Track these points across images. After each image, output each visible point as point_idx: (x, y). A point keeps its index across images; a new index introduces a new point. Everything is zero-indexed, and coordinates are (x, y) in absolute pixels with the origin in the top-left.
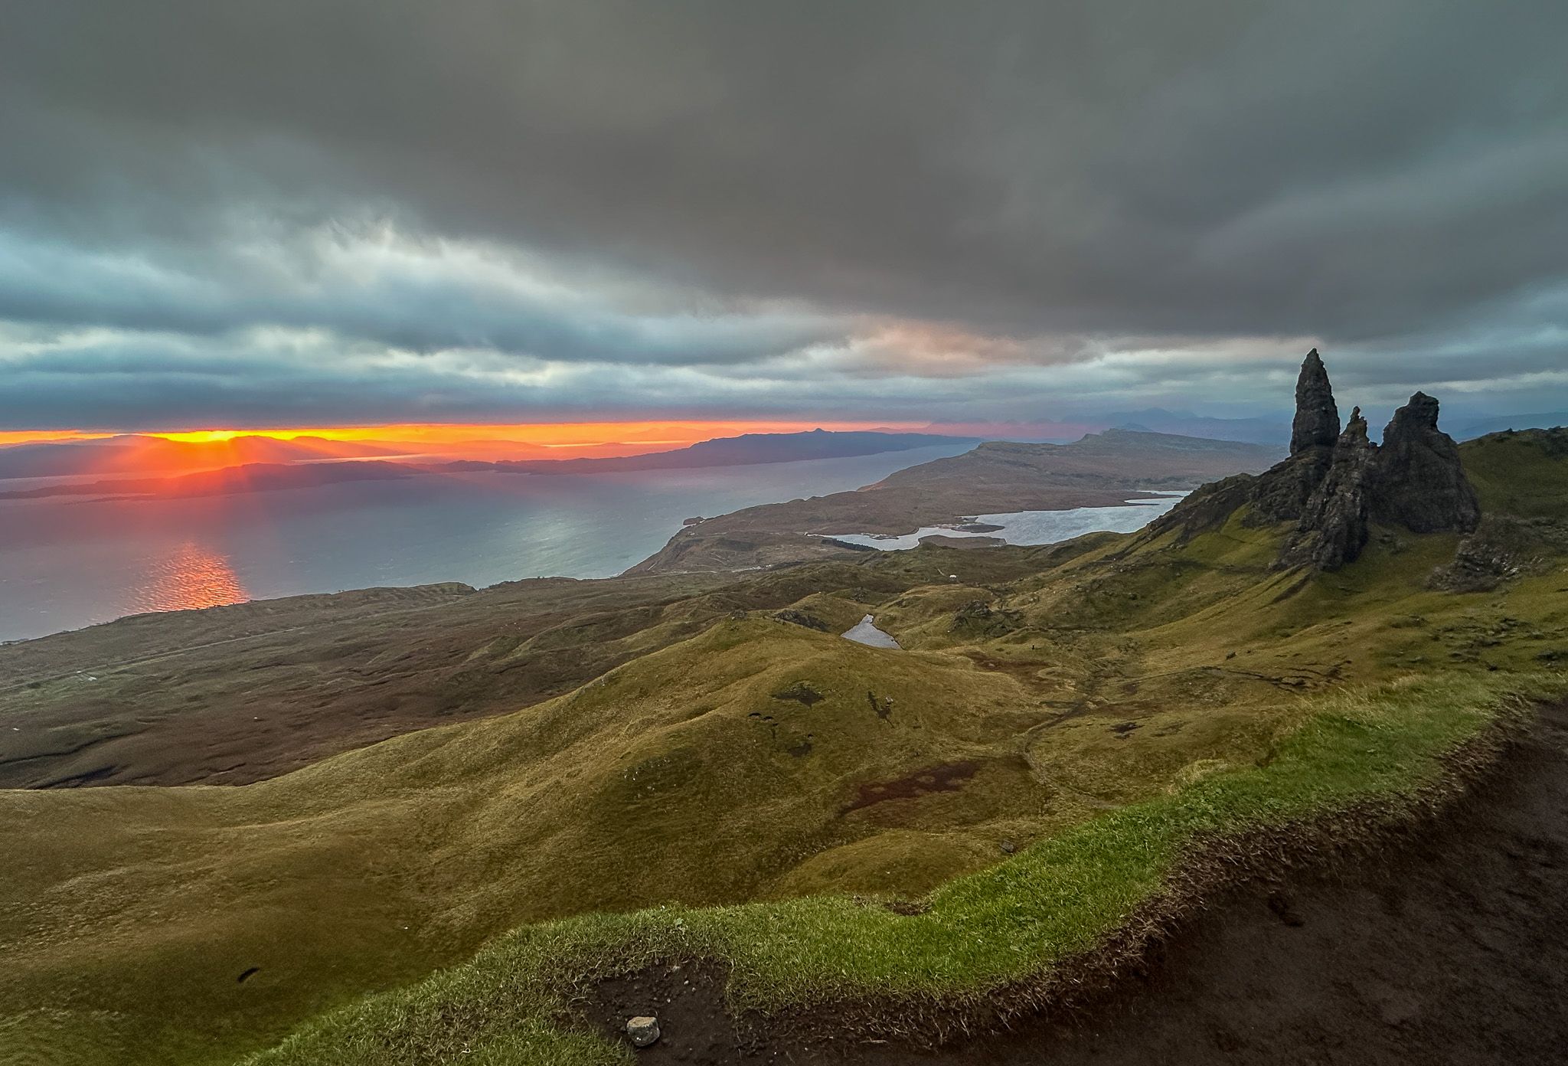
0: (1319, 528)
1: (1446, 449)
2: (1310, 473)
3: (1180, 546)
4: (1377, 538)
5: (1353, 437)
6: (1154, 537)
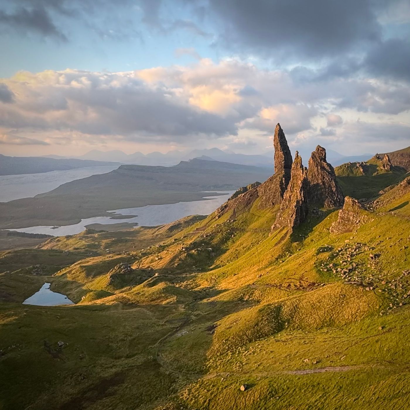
1: (330, 170)
2: (284, 182)
3: (232, 221)
4: (311, 211)
5: (297, 165)
6: (219, 217)
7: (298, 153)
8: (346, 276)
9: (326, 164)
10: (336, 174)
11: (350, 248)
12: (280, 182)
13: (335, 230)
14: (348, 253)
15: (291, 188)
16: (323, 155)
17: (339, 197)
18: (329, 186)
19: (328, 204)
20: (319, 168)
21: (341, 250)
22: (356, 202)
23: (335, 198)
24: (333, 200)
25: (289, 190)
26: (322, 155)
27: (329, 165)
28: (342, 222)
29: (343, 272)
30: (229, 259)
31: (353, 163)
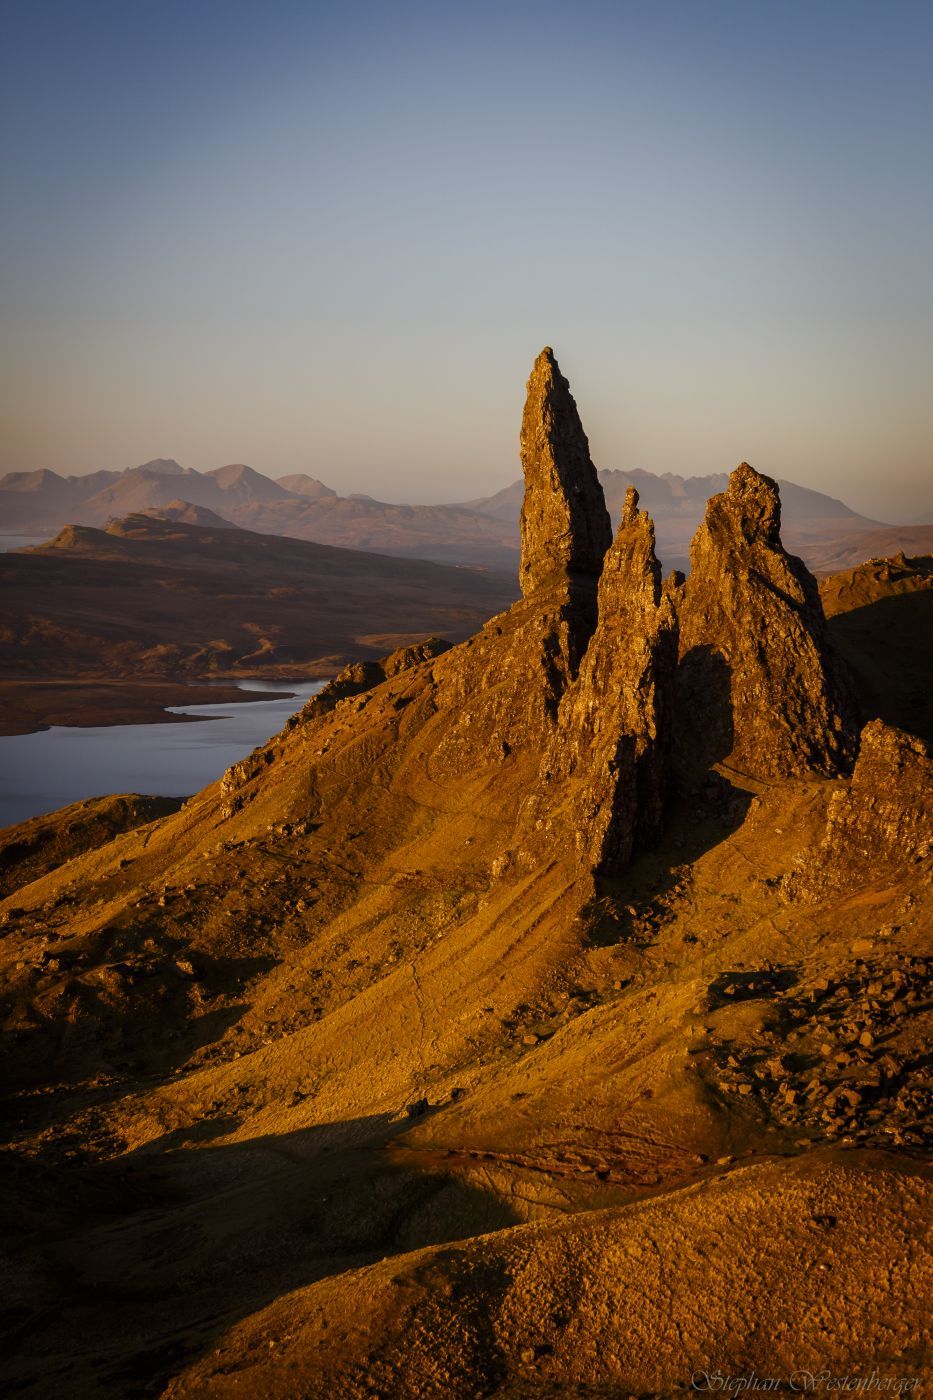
2: (563, 642)
3: (301, 829)
4: (694, 791)
5: (630, 557)
6: (238, 805)
7: (637, 497)
8: (848, 1122)
9: (778, 557)
10: (830, 608)
11: (875, 980)
12: (544, 641)
13: (804, 893)
14: (866, 1006)
15: (598, 674)
16: (767, 515)
17: (838, 727)
18: (791, 670)
19: (780, 758)
20: (744, 577)
21: (832, 989)
22: (918, 754)
23: (820, 731)
24: (808, 740)
25: (587, 680)
26: (762, 514)
27: (796, 566)
28: (843, 849)
29: (830, 1101)
30: (277, 1018)
31: (917, 559)
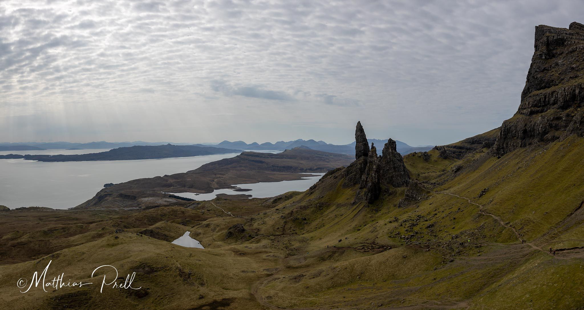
0: (366, 188)
1: (399, 158)
2: (362, 167)
4: (383, 190)
5: (373, 154)
6: (311, 193)
7: (373, 144)
8: (408, 241)
10: (404, 160)
12: (359, 167)
19: (398, 184)
20: (391, 156)
23: (403, 179)
25: (366, 173)
26: (393, 146)
27: (398, 154)
28: (407, 199)
29: (406, 238)
31: (418, 153)
